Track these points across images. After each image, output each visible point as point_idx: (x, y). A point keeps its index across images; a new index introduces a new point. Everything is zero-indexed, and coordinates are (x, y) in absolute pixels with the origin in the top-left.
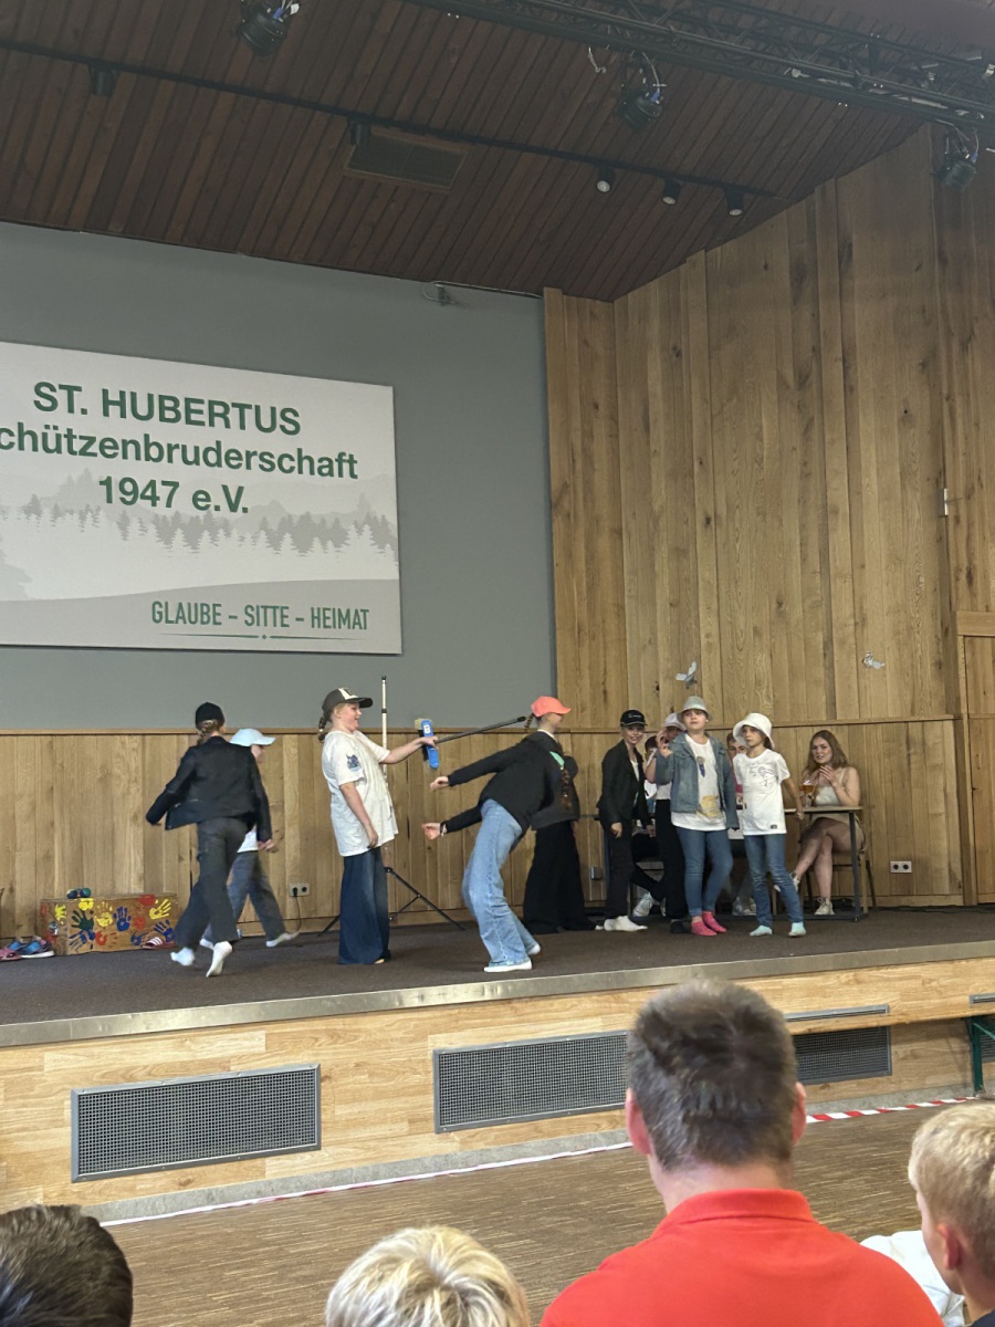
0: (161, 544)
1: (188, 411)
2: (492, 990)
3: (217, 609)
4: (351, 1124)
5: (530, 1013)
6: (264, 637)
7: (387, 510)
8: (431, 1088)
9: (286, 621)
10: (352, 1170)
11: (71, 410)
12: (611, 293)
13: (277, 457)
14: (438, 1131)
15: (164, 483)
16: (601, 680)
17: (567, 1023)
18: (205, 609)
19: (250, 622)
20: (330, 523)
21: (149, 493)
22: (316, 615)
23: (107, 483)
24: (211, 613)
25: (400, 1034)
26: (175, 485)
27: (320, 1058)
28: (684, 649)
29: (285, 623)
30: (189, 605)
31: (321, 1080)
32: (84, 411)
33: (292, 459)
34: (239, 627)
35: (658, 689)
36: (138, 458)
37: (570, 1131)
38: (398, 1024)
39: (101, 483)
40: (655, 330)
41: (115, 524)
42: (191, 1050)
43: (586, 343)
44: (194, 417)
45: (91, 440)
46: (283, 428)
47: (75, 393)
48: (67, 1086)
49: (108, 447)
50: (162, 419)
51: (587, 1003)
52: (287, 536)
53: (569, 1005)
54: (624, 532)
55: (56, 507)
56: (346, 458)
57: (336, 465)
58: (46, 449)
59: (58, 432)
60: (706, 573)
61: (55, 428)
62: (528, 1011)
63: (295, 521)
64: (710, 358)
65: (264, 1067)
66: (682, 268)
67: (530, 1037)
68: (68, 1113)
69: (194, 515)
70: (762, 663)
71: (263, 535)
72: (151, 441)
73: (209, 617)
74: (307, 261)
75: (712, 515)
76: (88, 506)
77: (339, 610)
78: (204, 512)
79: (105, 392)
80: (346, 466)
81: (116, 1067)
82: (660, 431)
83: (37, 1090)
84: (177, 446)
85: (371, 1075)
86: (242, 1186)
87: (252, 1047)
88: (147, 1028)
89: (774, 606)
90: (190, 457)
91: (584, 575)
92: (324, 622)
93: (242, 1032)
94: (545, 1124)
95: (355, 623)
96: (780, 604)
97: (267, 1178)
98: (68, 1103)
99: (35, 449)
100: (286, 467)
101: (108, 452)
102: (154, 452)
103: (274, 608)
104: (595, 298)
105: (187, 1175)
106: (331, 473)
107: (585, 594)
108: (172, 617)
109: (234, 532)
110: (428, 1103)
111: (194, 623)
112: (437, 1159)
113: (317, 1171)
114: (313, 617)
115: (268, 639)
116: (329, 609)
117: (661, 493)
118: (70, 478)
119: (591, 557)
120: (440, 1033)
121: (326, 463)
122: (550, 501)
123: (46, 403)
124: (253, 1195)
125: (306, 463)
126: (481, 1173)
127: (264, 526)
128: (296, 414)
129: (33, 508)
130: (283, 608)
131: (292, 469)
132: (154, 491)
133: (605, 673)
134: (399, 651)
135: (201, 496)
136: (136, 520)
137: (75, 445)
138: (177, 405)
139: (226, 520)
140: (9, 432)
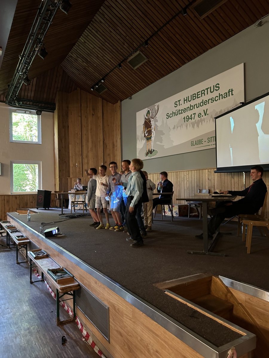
1: (198, 95)
6: (212, 145)
11: (179, 105)
13: (214, 98)
15: (193, 114)
18: (200, 141)
19: (209, 142)
21: (191, 118)
23: (184, 118)
26: (195, 114)
30: (197, 140)
32: (181, 104)
33: (217, 97)
34: (206, 143)
36: (189, 110)
41: (185, 127)
44: (199, 96)
45: (182, 110)
46: (216, 90)
47: (180, 101)
49: (185, 110)
50: (193, 100)
55: (177, 126)
56: (231, 90)
57: (228, 94)
58: (176, 115)
61: (177, 110)
63: (218, 113)
69: (198, 119)
71: (211, 118)
72: (191, 105)
76: (182, 124)
78: (200, 118)
79: (184, 98)
80: (230, 93)
84: (195, 105)
90: (198, 106)
100: (216, 100)
101: (185, 111)
102: (192, 109)
103: (214, 137)
106: (227, 97)
108: (194, 144)
109: (206, 121)
111: (198, 145)
118: (179, 120)
121: (226, 94)
123: (176, 106)
125: (221, 96)
127: (211, 117)
128: (218, 84)
129: (174, 128)
131: (218, 99)
135: (200, 114)
136: (189, 124)
137: (180, 112)
138: (195, 95)
139: (204, 119)
140: (171, 114)
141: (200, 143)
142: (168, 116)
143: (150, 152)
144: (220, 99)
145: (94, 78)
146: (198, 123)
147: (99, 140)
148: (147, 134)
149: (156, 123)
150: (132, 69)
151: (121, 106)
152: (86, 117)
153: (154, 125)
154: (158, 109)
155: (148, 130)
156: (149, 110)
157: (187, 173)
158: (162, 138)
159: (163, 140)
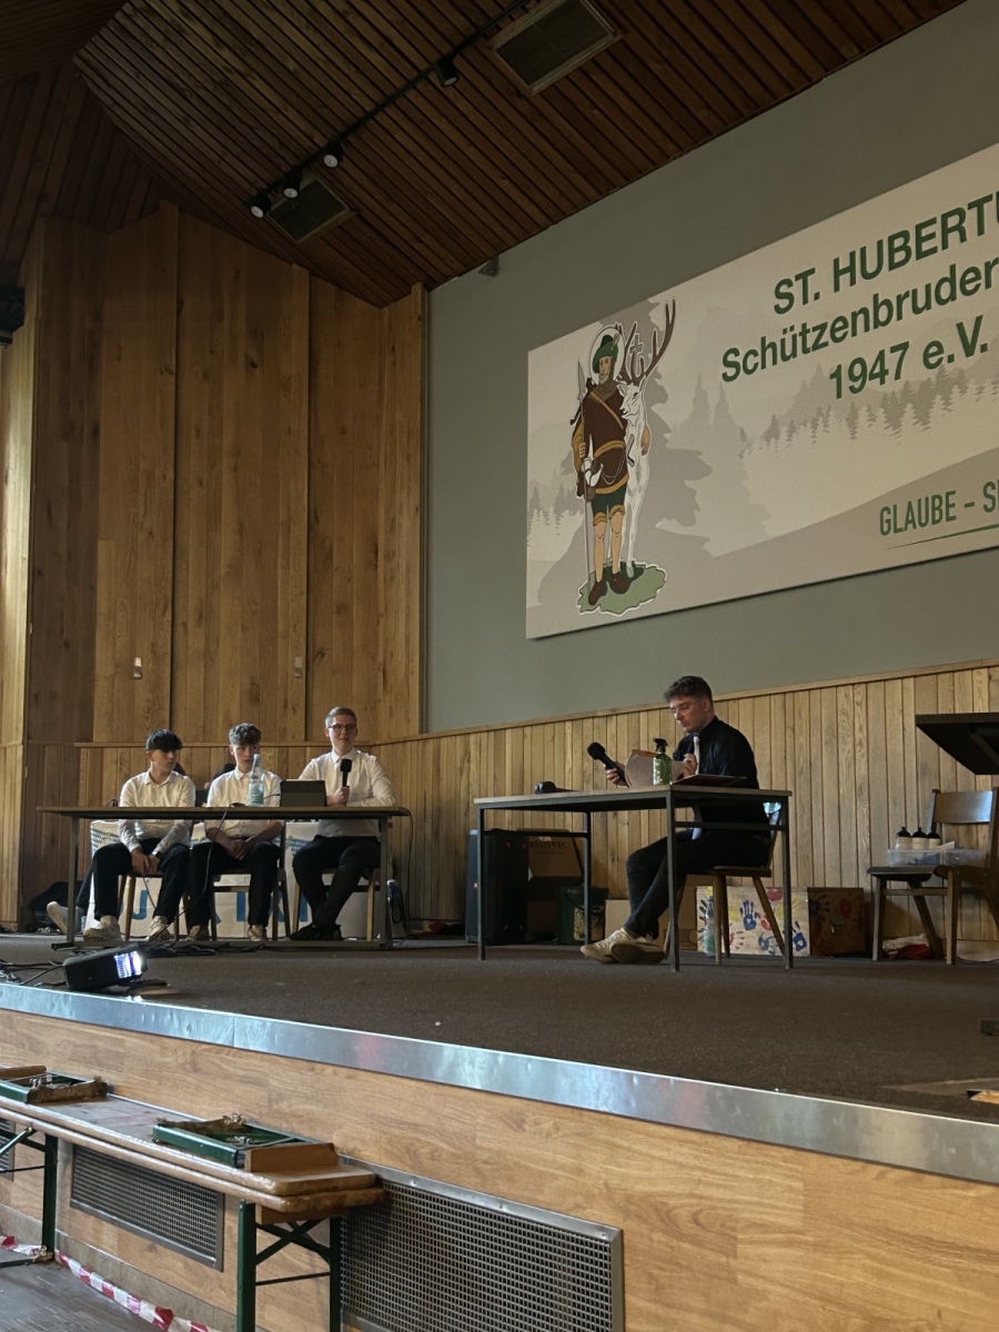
0: (891, 431)
1: (920, 240)
3: (951, 499)
11: (805, 301)
15: (893, 350)
18: (937, 502)
19: (990, 506)
21: (877, 370)
23: (837, 375)
24: (943, 507)
26: (904, 347)
30: (920, 501)
32: (817, 296)
34: (978, 517)
36: (867, 329)
39: (832, 377)
41: (844, 423)
44: (926, 246)
45: (822, 327)
47: (809, 277)
49: (840, 328)
50: (892, 266)
55: (792, 421)
58: (785, 358)
59: (793, 333)
61: (792, 328)
69: (925, 379)
72: (880, 301)
73: (941, 512)
76: (820, 409)
78: (936, 370)
79: (836, 262)
84: (907, 295)
90: (921, 303)
99: (775, 362)
102: (882, 318)
108: (901, 524)
109: (972, 386)
111: (922, 525)
118: (804, 385)
123: (784, 303)
129: (774, 431)
132: (882, 365)
135: (931, 351)
136: (865, 408)
137: (809, 340)
138: (907, 240)
139: (961, 371)
140: (754, 353)
141: (937, 512)
142: (735, 365)
143: (615, 581)
145: (275, 144)
146: (922, 403)
147: (282, 517)
148: (593, 473)
149: (653, 408)
150: (520, 95)
151: (425, 320)
152: (205, 376)
153: (642, 422)
154: (670, 328)
155: (599, 452)
156: (612, 333)
157: (858, 698)
158: (695, 492)
159: (698, 509)
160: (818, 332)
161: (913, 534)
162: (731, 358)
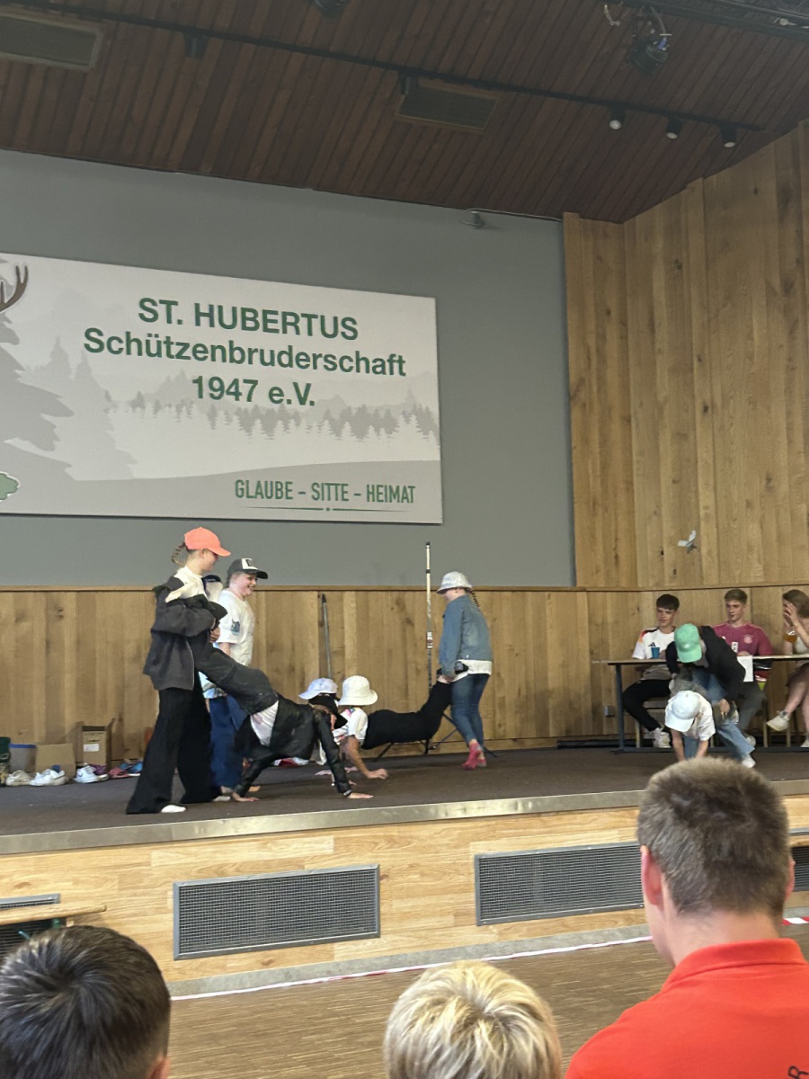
0: (243, 432)
1: (266, 321)
2: (524, 805)
3: (290, 487)
4: (405, 916)
5: (556, 826)
6: (328, 509)
7: (430, 402)
8: (473, 887)
9: (346, 496)
10: (406, 955)
11: (169, 321)
12: (622, 216)
13: (338, 358)
14: (479, 924)
15: (246, 381)
16: (614, 546)
17: (589, 834)
18: (279, 486)
19: (316, 497)
20: (382, 414)
21: (233, 390)
22: (371, 490)
23: (199, 381)
24: (284, 490)
25: (446, 841)
26: (255, 383)
27: (378, 859)
28: (686, 517)
29: (345, 497)
30: (266, 482)
31: (380, 878)
32: (180, 322)
33: (351, 360)
34: (307, 501)
35: (662, 553)
36: (224, 360)
37: (592, 927)
38: (444, 832)
39: (195, 382)
40: (659, 245)
41: (205, 416)
42: (271, 851)
43: (600, 258)
44: (270, 326)
45: (186, 346)
46: (343, 334)
47: (173, 307)
48: (169, 879)
49: (200, 352)
50: (244, 327)
51: (605, 817)
52: (347, 424)
53: (590, 819)
54: (633, 419)
55: (157, 401)
56: (396, 358)
57: (387, 365)
58: (149, 354)
59: (159, 339)
60: (704, 454)
61: (157, 336)
62: (555, 823)
63: (354, 412)
64: (707, 269)
65: (333, 866)
66: (683, 192)
67: (557, 846)
68: (171, 903)
69: (270, 408)
70: (753, 532)
71: (327, 422)
72: (235, 346)
73: (282, 493)
74: (363, 194)
75: (709, 404)
76: (183, 401)
77: (390, 487)
78: (278, 405)
79: (197, 306)
80: (396, 366)
81: (210, 864)
82: (663, 333)
83: (146, 882)
84: (256, 350)
85: (423, 874)
86: (314, 966)
87: (322, 849)
88: (236, 832)
89: (764, 482)
90: (267, 360)
91: (598, 455)
92: (378, 496)
93: (314, 836)
94: (570, 920)
95: (403, 498)
96: (769, 480)
97: (337, 960)
98: (171, 893)
99: (140, 353)
100: (346, 367)
101: (198, 355)
102: (237, 355)
103: (336, 485)
104: (607, 220)
105: (269, 956)
106: (383, 372)
107: (599, 473)
108: (252, 493)
109: (303, 422)
110: (470, 900)
111: (270, 498)
112: (479, 948)
113: (377, 955)
114: (368, 492)
115: (331, 511)
116: (382, 486)
117: (665, 384)
118: (168, 378)
119: (604, 441)
120: (480, 840)
121: (379, 363)
122: (569, 394)
123: (149, 315)
124: (324, 974)
125: (362, 364)
126: (515, 960)
127: (327, 416)
128: (354, 322)
129: (138, 403)
130: (343, 485)
131: (351, 368)
132: (237, 388)
133: (616, 539)
134: (440, 521)
135: (276, 392)
136: (223, 412)
137: (173, 350)
138: (256, 316)
139: (296, 413)
140: (120, 341)
141: (279, 493)
142: (98, 341)
144: (358, 371)
146: (269, 421)
159: (58, 439)
160: (181, 347)
161: (260, 501)
162: (94, 335)
